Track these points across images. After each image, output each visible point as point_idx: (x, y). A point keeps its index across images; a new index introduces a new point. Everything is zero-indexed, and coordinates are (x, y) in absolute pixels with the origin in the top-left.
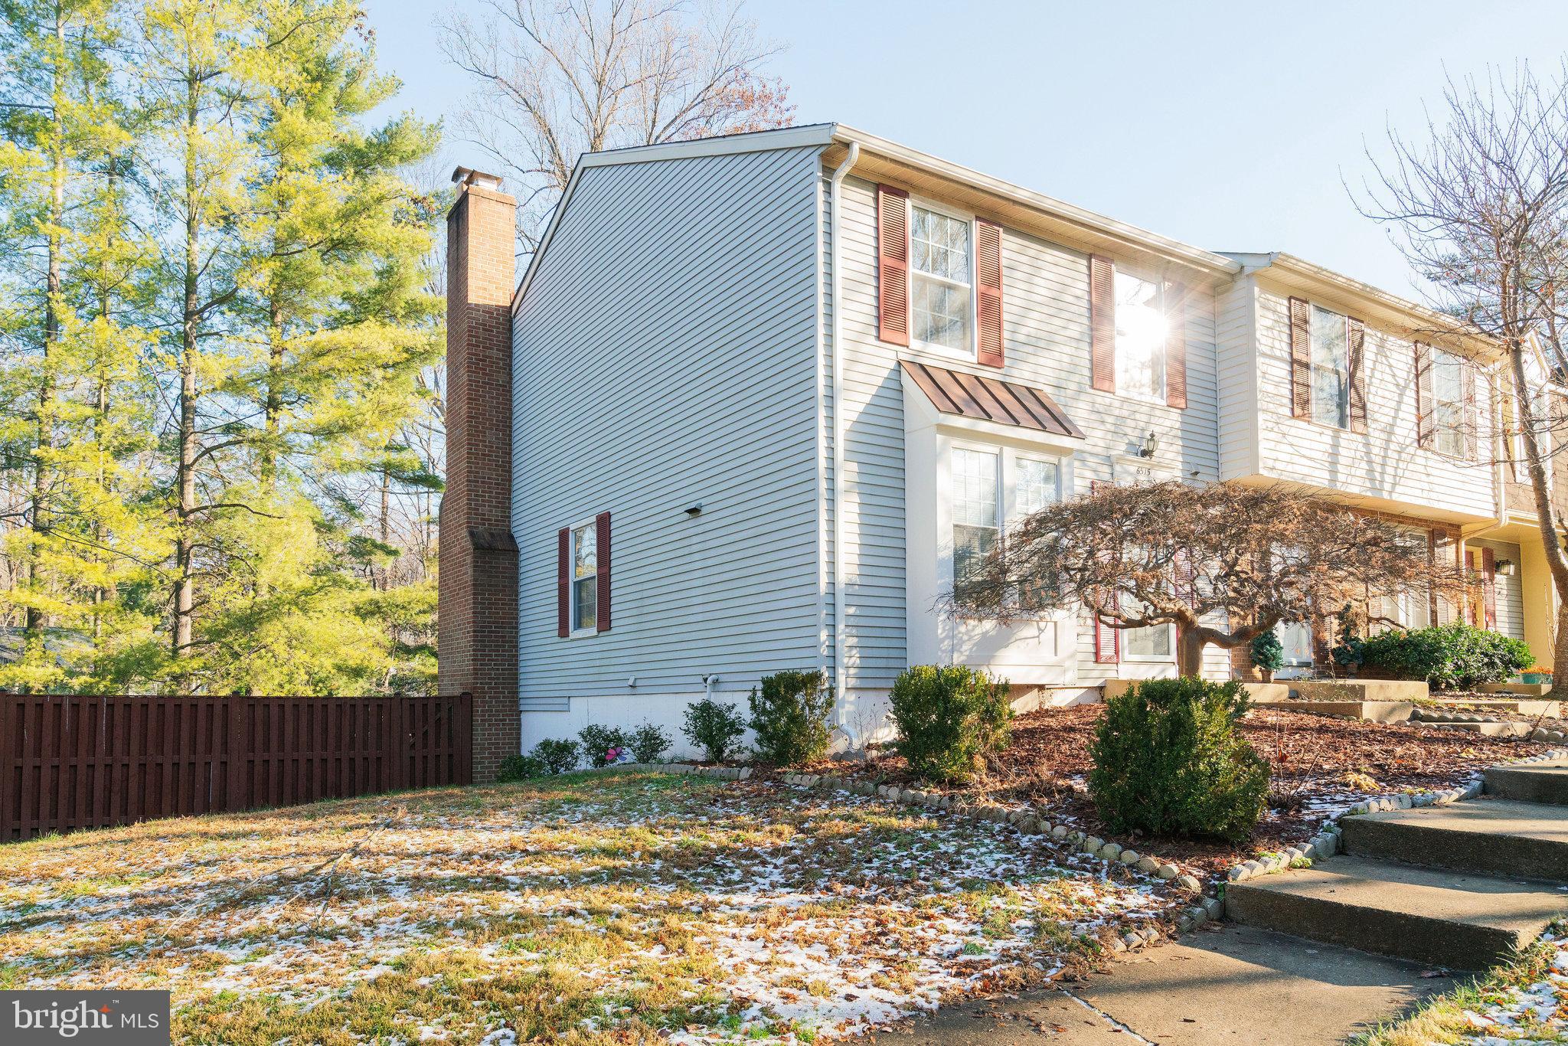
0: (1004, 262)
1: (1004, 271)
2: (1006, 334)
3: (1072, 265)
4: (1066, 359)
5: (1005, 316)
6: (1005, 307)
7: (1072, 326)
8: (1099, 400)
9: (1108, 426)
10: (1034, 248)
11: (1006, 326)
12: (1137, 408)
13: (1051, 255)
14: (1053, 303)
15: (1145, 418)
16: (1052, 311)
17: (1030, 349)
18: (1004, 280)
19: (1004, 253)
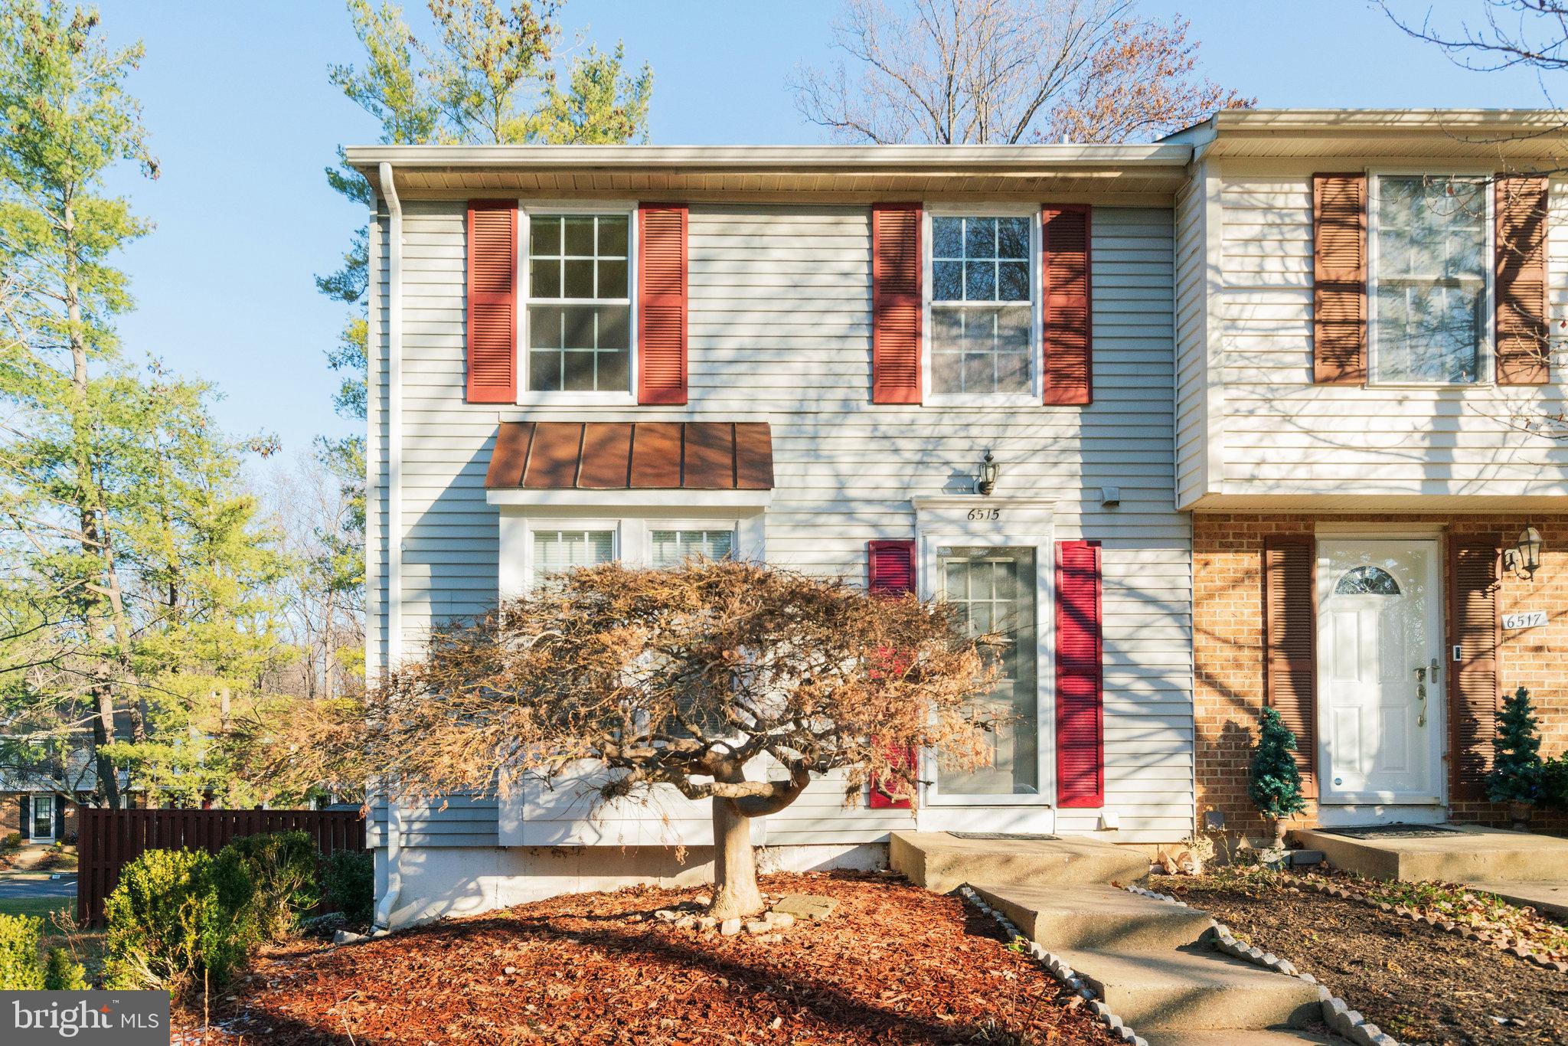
0: (691, 254)
1: (691, 267)
2: (692, 355)
3: (834, 230)
4: (816, 369)
5: (691, 330)
6: (691, 317)
7: (830, 319)
8: (888, 419)
9: (908, 456)
10: (751, 222)
11: (691, 343)
12: (972, 419)
13: (786, 224)
14: (793, 293)
15: (991, 432)
16: (787, 305)
17: (742, 368)
18: (691, 279)
19: (692, 241)
